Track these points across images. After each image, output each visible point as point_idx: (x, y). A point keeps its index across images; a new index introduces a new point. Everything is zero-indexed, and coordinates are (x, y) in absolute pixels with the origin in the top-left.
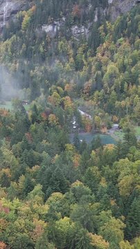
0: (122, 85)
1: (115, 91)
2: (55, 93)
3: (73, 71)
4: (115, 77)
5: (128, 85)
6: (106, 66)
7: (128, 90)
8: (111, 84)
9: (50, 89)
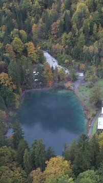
0: (91, 26)
1: (84, 33)
2: (16, 39)
3: (42, 9)
4: (84, 16)
5: (98, 27)
6: (76, 3)
7: (97, 32)
8: (80, 25)
9: (12, 33)
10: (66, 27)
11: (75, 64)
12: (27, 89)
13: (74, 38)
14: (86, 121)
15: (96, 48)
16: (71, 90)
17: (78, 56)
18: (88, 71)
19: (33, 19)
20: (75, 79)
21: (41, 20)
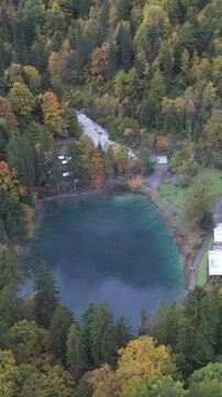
0: (177, 56)
1: (162, 70)
2: (18, 85)
3: (68, 19)
4: (161, 34)
5: (191, 56)
6: (142, 7)
7: (190, 67)
8: (152, 53)
9: (6, 73)
10: (123, 57)
11: (146, 137)
12: (47, 194)
13: (141, 82)
14: (182, 259)
15: (190, 101)
16: (143, 194)
17: (152, 120)
18: (177, 153)
19: (49, 42)
20: (149, 170)
21: (66, 43)
